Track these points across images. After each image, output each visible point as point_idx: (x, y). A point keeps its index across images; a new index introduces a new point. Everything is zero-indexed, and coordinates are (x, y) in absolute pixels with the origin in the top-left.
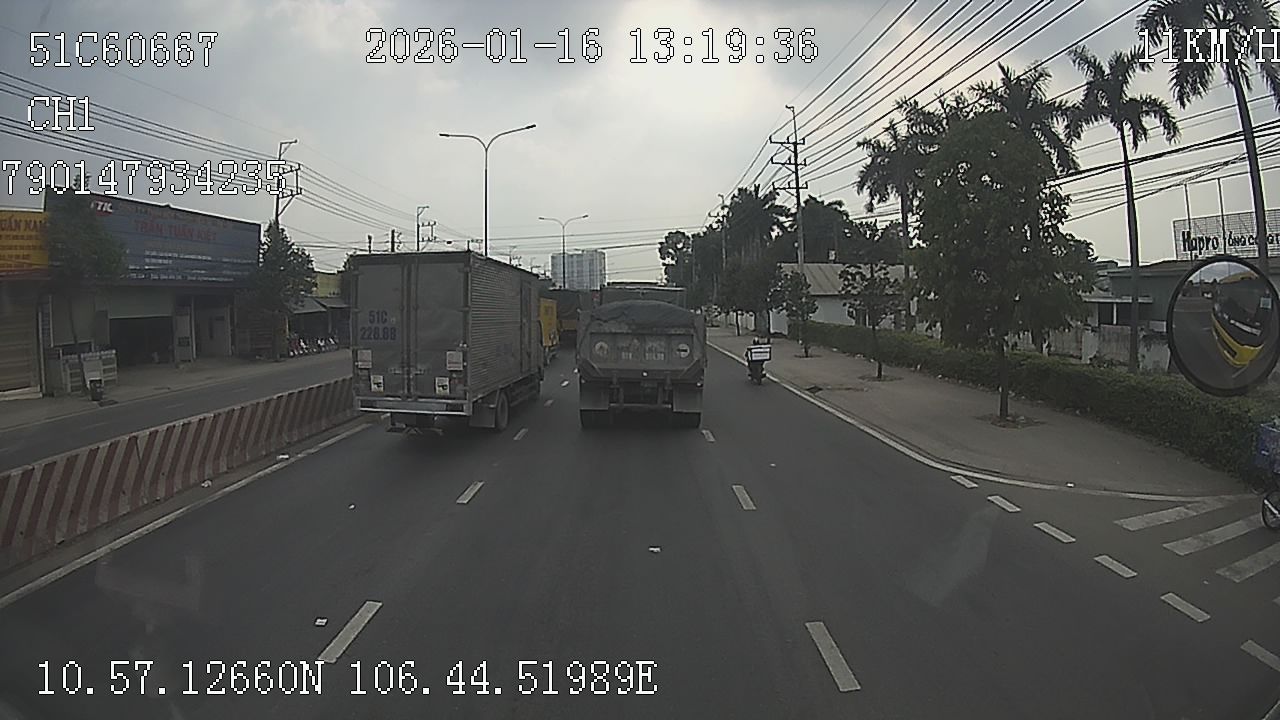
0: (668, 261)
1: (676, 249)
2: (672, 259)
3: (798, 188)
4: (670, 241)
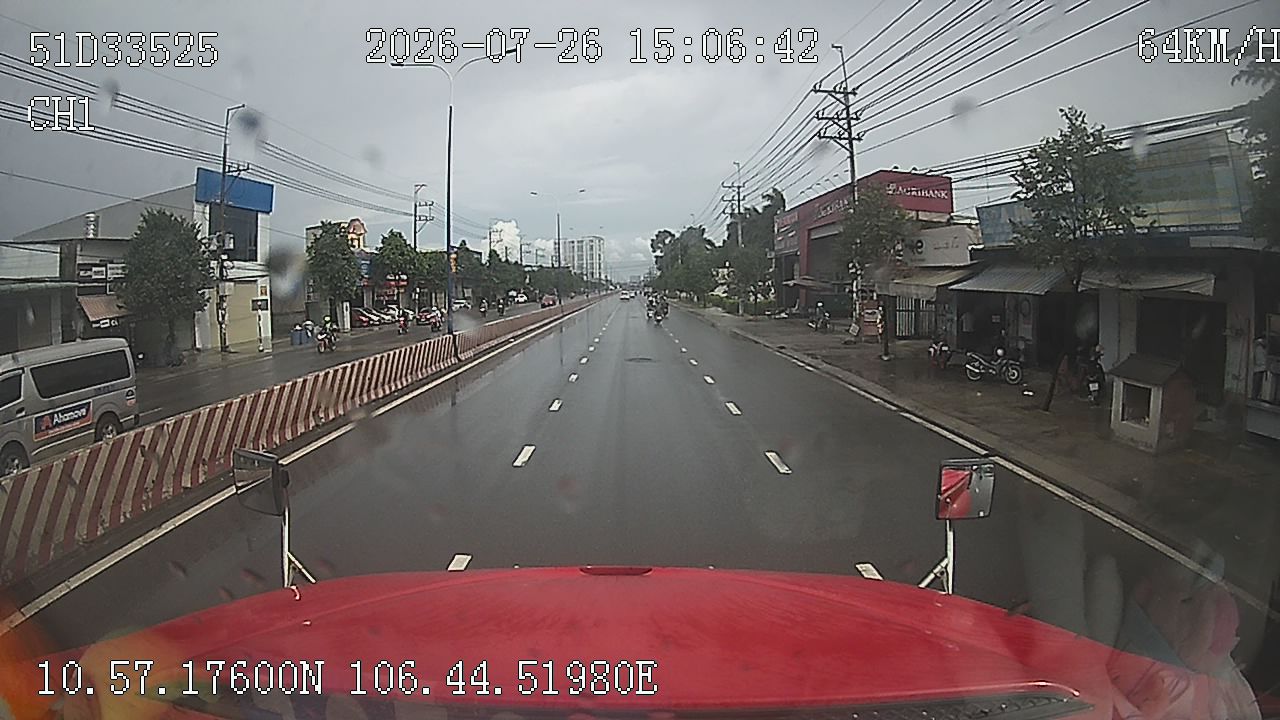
2: (662, 252)
4: (659, 239)
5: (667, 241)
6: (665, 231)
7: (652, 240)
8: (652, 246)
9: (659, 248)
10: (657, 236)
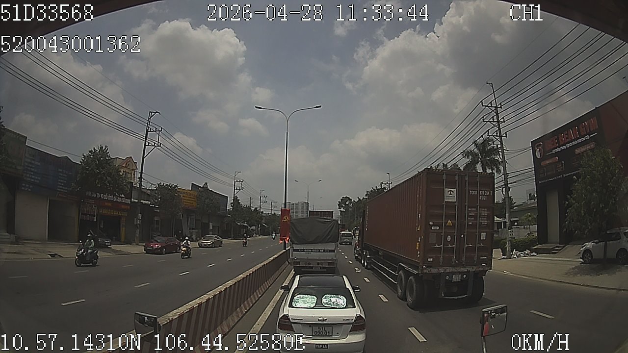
0: (342, 210)
1: (345, 204)
2: (344, 209)
4: (343, 201)
5: (347, 203)
6: (346, 197)
7: (339, 202)
8: (339, 205)
9: (342, 206)
10: (341, 200)
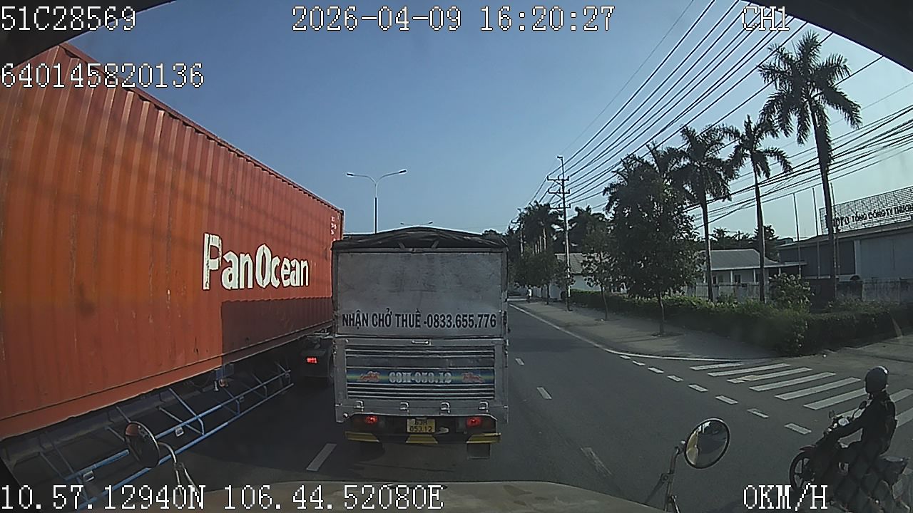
3: (564, 208)
